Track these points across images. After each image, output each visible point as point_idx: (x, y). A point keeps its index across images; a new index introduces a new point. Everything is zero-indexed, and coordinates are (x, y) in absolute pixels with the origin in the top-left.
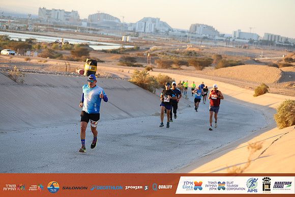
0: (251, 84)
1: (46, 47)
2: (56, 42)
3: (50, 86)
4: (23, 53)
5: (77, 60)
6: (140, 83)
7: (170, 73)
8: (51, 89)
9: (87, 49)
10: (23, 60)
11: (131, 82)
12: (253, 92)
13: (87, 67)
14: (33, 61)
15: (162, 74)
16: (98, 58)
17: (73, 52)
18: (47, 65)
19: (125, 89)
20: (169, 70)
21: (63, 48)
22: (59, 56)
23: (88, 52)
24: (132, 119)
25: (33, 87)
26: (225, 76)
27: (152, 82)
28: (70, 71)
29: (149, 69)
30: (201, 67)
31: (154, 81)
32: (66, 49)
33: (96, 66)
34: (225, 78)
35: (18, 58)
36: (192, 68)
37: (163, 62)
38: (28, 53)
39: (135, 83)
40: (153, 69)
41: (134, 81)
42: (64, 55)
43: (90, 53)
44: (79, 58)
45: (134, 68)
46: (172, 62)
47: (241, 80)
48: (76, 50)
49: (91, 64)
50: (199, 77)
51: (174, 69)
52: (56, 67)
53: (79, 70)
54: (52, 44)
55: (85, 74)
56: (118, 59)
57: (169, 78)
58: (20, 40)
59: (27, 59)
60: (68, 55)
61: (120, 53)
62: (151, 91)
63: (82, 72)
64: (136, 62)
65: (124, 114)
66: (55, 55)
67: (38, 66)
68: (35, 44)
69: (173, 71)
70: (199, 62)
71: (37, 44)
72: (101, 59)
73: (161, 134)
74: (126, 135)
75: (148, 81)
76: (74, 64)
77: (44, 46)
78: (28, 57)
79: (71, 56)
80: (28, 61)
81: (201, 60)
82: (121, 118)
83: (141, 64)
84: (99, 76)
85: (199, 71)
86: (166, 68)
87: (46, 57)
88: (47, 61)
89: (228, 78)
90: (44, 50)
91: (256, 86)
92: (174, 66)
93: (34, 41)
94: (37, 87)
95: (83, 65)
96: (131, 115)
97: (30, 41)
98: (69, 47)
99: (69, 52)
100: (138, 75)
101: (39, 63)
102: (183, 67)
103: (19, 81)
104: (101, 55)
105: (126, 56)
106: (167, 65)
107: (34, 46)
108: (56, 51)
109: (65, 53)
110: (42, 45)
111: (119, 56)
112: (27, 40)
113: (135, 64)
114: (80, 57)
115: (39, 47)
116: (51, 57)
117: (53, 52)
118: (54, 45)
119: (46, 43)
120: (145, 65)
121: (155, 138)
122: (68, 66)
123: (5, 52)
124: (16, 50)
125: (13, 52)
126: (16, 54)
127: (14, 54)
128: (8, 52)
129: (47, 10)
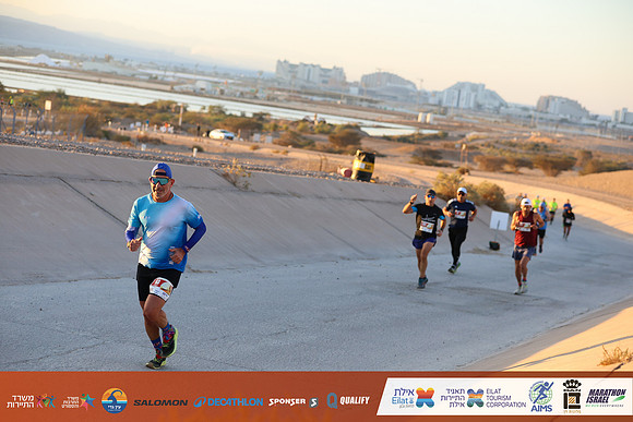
1: (287, 129)
2: (305, 120)
3: (294, 195)
4: (247, 137)
5: (340, 152)
7: (501, 179)
8: (295, 200)
9: (356, 134)
10: (246, 148)
13: (357, 165)
14: (265, 151)
15: (489, 181)
16: (376, 149)
17: (333, 139)
18: (287, 159)
20: (498, 175)
21: (316, 131)
22: (309, 144)
23: (359, 139)
25: (264, 196)
26: (597, 188)
28: (328, 170)
29: (462, 172)
30: (555, 171)
31: (473, 192)
32: (322, 132)
33: (373, 163)
34: (597, 191)
35: (239, 146)
36: (539, 172)
37: (488, 160)
38: (256, 137)
40: (471, 172)
42: (317, 143)
43: (362, 141)
44: (343, 149)
45: (437, 168)
46: (504, 162)
47: (625, 197)
48: (338, 135)
49: (364, 160)
50: (551, 188)
52: (304, 162)
53: (342, 171)
54: (297, 122)
55: (353, 176)
56: (410, 153)
57: (498, 188)
58: (243, 115)
59: (255, 148)
60: (325, 144)
61: (413, 143)
63: (348, 173)
64: (440, 158)
66: (302, 142)
67: (272, 159)
68: (268, 121)
69: (505, 176)
70: (552, 162)
71: (272, 123)
72: (381, 152)
77: (284, 126)
78: (255, 144)
79: (329, 144)
80: (256, 151)
81: (554, 160)
83: (450, 162)
84: (377, 180)
85: (552, 178)
86: (494, 171)
87: (286, 144)
88: (287, 152)
90: (284, 133)
92: (507, 168)
93: (267, 117)
94: (271, 196)
95: (349, 162)
97: (260, 117)
98: (327, 130)
99: (326, 137)
100: (445, 181)
101: (275, 155)
102: (524, 170)
103: (241, 184)
104: (379, 145)
105: (423, 147)
106: (495, 165)
107: (267, 126)
108: (304, 135)
109: (319, 140)
110: (281, 124)
111: (412, 148)
112: (255, 114)
113: (439, 162)
114: (346, 146)
115: (276, 127)
116: (296, 146)
117: (299, 137)
118: (301, 125)
119: (286, 121)
120: (456, 164)
121: (472, 291)
122: (324, 162)
123: (216, 134)
124: (236, 132)
125: (231, 135)
126: (235, 138)
127: (231, 138)
128: (223, 135)
129: (291, 65)
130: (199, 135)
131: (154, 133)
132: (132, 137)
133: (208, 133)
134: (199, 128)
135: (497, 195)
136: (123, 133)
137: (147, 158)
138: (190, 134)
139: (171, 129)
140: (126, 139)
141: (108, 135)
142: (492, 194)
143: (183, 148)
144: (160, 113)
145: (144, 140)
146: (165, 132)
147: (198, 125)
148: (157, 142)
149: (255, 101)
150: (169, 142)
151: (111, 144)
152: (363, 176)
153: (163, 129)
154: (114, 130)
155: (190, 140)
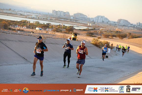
1: (55, 27)
2: (59, 25)
3: (57, 44)
4: (45, 29)
5: (68, 33)
6: (95, 44)
7: (108, 40)
8: (57, 45)
9: (72, 29)
10: (45, 32)
11: (91, 44)
13: (73, 36)
14: (49, 33)
15: (105, 40)
16: (77, 32)
17: (67, 30)
18: (55, 35)
19: (89, 46)
20: (108, 39)
21: (62, 28)
22: (61, 31)
23: (73, 30)
24: (91, 60)
25: (49, 44)
26: (132, 42)
27: (100, 44)
28: (65, 38)
29: (99, 38)
30: (122, 38)
31: (101, 43)
32: (64, 28)
33: (77, 36)
34: (132, 43)
35: (43, 32)
36: (118, 38)
37: (105, 35)
38: (47, 29)
39: (93, 44)
40: (101, 38)
41: (93, 43)
42: (62, 31)
43: (74, 30)
44: (69, 32)
45: (92, 37)
46: (109, 36)
47: (139, 44)
49: (74, 35)
50: (121, 42)
52: (59, 36)
54: (58, 26)
55: (72, 39)
56: (86, 33)
57: (108, 42)
58: (44, 24)
59: (47, 32)
60: (64, 31)
61: (87, 31)
62: (100, 48)
63: (70, 38)
64: (93, 35)
65: (88, 57)
66: (59, 31)
67: (51, 35)
68: (50, 25)
69: (109, 39)
70: (121, 36)
71: (51, 26)
72: (79, 33)
73: (104, 67)
74: (89, 67)
75: (99, 43)
76: (67, 35)
77: (54, 27)
78: (47, 31)
79: (65, 31)
81: (122, 35)
84: (77, 40)
85: (121, 40)
86: (107, 38)
87: (55, 31)
88: (55, 33)
92: (110, 37)
94: (51, 44)
96: (91, 58)
97: (48, 24)
98: (65, 27)
99: (65, 29)
100: (94, 41)
101: (52, 34)
102: (114, 38)
104: (78, 31)
105: (89, 32)
106: (107, 36)
107: (50, 26)
108: (59, 29)
109: (63, 30)
110: (53, 26)
111: (86, 32)
112: (47, 24)
113: (93, 36)
114: (70, 32)
115: (52, 27)
116: (57, 31)
117: (58, 29)
119: (55, 25)
120: (97, 36)
121: (101, 68)
122: (64, 36)
123: (37, 29)
124: (42, 28)
125: (41, 29)
126: (42, 30)
127: (41, 30)
128: (39, 29)
129: (56, 11)
130: (33, 29)
131: (22, 28)
132: (16, 29)
133: (35, 28)
134: (33, 27)
135: (108, 44)
136: (14, 28)
137: (20, 35)
138: (31, 29)
139: (26, 27)
140: (14, 30)
141: (10, 29)
143: (29, 32)
144: (23, 23)
145: (19, 30)
146: (24, 28)
147: (32, 26)
148: (22, 31)
149: (47, 20)
150: (25, 31)
151: (11, 31)
152: (74, 39)
153: (24, 27)
154: (11, 27)
155: (31, 30)
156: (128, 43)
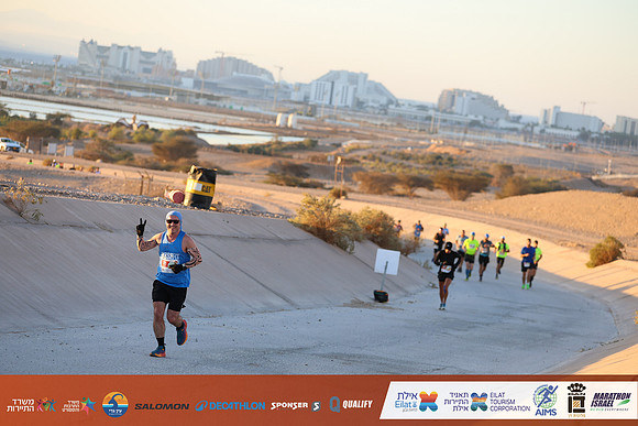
0: (581, 237)
1: (94, 136)
2: (119, 124)
3: (103, 228)
4: (39, 148)
5: (168, 169)
6: (318, 229)
7: (389, 204)
8: (105, 235)
9: (191, 143)
10: (38, 163)
11: (295, 225)
12: (587, 257)
13: (192, 185)
15: (373, 207)
16: (217, 164)
17: (158, 149)
18: (94, 177)
19: (280, 241)
20: (387, 198)
21: (135, 139)
22: (125, 157)
23: (195, 150)
24: (298, 313)
25: (62, 230)
26: (521, 217)
27: (346, 227)
28: (151, 194)
29: (338, 195)
30: (464, 192)
31: (350, 222)
32: (143, 141)
33: (214, 183)
34: (521, 220)
36: (442, 194)
37: (372, 178)
38: (52, 147)
39: (304, 227)
40: (349, 195)
41: (304, 221)
42: (136, 155)
43: (198, 153)
44: (172, 163)
45: (302, 190)
46: (394, 180)
47: (557, 227)
48: (163, 144)
49: (201, 180)
50: (457, 216)
51: (399, 195)
52: (119, 182)
53: (172, 193)
54: (108, 127)
55: (186, 202)
56: (265, 169)
57: (386, 217)
58: (33, 117)
60: (147, 156)
61: (269, 155)
62: (343, 247)
63: (180, 197)
64: (307, 176)
65: (277, 302)
66: (115, 154)
67: (74, 178)
68: (68, 126)
69: (395, 200)
70: (459, 180)
71: (74, 128)
72: (225, 168)
73: (364, 352)
74: (281, 352)
75: (336, 224)
77: (90, 133)
78: (49, 157)
79: (152, 157)
81: (462, 177)
82: (271, 309)
83: (320, 181)
84: (219, 207)
85: (459, 203)
86: (380, 193)
87: (93, 158)
88: (95, 168)
89: (526, 221)
90: (90, 142)
91: (594, 242)
92: (399, 189)
93: (66, 120)
94: (71, 229)
95: (180, 181)
96: (293, 304)
97: (57, 119)
98: (150, 137)
99: (149, 148)
100: (313, 208)
102: (421, 191)
103: (30, 214)
104: (224, 157)
105: (283, 161)
106: (382, 185)
107: (66, 132)
108: (118, 144)
109: (140, 151)
110: (85, 130)
111: (268, 161)
112: (50, 116)
113: (305, 181)
114: (176, 160)
115: (79, 134)
116: (107, 159)
117: (111, 147)
118: (114, 130)
119: (93, 126)
120: (329, 183)
121: (349, 359)
122: (146, 181)
124: (23, 141)
125: (16, 145)
126: (21, 150)
127: (17, 150)
128: (4, 145)
129: (99, 47)
135: (385, 227)
142: (378, 225)
152: (200, 201)
156: (495, 219)
